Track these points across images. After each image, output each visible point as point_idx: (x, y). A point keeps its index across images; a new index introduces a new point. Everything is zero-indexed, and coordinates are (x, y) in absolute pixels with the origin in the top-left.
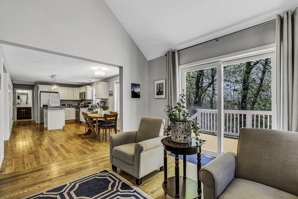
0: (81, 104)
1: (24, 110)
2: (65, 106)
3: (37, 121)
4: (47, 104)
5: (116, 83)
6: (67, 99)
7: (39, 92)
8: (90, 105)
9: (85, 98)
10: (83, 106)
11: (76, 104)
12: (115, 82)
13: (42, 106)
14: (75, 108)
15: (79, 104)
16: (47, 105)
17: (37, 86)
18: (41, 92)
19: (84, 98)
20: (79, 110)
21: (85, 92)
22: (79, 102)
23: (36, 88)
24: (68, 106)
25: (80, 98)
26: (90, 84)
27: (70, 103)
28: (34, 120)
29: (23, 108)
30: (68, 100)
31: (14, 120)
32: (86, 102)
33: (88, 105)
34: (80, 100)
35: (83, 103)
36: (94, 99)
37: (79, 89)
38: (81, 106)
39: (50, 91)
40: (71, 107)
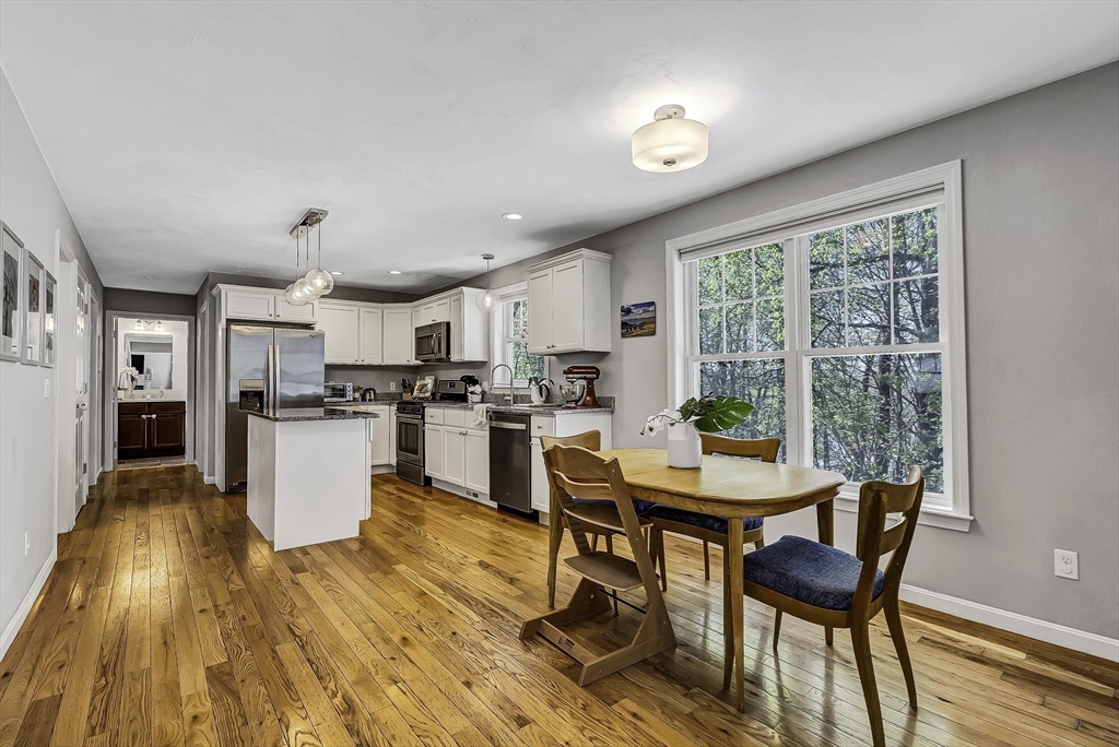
0: (419, 384)
1: (154, 416)
2: (343, 396)
3: (212, 474)
4: (259, 385)
5: (681, 253)
6: (350, 361)
7: (222, 326)
8: (477, 389)
9: (448, 353)
10: (428, 394)
11: (393, 387)
12: (671, 247)
13: (235, 397)
14: (390, 404)
15: (408, 387)
16: (261, 393)
17: (214, 292)
18: (230, 321)
19: (444, 356)
20: (423, 418)
21: (448, 324)
22: (408, 377)
23: (205, 308)
24: (357, 395)
25: (419, 353)
27: (366, 380)
28: (196, 463)
29: (149, 404)
30: (359, 363)
31: (103, 464)
32: (456, 375)
33: (466, 389)
34: (419, 362)
35: (429, 381)
36: (497, 360)
37: (409, 311)
38: (421, 395)
39: (278, 319)
40: (370, 400)
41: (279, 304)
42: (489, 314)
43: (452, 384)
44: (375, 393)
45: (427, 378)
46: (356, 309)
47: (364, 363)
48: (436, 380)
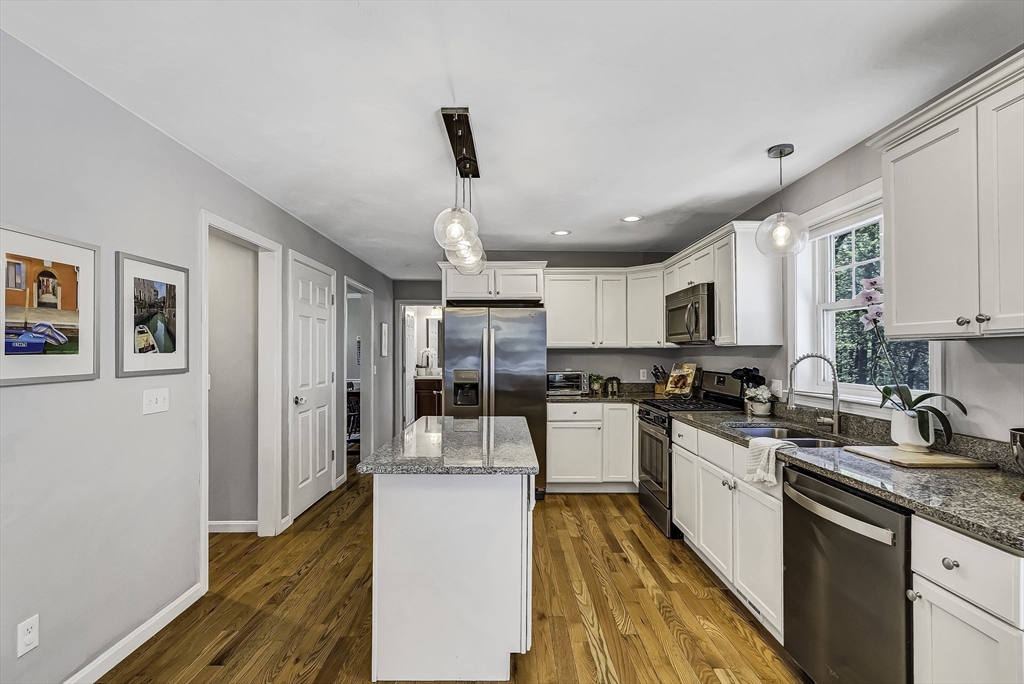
0: (675, 373)
2: (578, 388)
6: (586, 344)
7: (444, 307)
8: (763, 393)
9: (711, 331)
10: (687, 390)
11: (644, 376)
14: (633, 402)
15: (661, 376)
16: (477, 384)
18: (450, 303)
19: (703, 334)
20: (669, 435)
21: (711, 287)
22: (659, 362)
24: (596, 386)
25: (670, 335)
26: (761, 207)
27: (607, 368)
30: (597, 346)
33: (743, 391)
34: (671, 345)
35: (689, 370)
36: (802, 345)
37: (659, 274)
38: (677, 391)
39: (499, 297)
40: (613, 393)
41: (500, 279)
42: (784, 260)
43: (721, 378)
44: (619, 384)
45: (686, 366)
46: (592, 277)
47: (604, 346)
48: (698, 370)
